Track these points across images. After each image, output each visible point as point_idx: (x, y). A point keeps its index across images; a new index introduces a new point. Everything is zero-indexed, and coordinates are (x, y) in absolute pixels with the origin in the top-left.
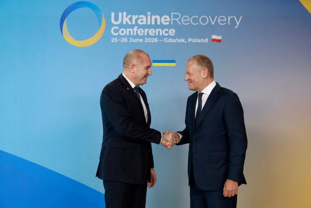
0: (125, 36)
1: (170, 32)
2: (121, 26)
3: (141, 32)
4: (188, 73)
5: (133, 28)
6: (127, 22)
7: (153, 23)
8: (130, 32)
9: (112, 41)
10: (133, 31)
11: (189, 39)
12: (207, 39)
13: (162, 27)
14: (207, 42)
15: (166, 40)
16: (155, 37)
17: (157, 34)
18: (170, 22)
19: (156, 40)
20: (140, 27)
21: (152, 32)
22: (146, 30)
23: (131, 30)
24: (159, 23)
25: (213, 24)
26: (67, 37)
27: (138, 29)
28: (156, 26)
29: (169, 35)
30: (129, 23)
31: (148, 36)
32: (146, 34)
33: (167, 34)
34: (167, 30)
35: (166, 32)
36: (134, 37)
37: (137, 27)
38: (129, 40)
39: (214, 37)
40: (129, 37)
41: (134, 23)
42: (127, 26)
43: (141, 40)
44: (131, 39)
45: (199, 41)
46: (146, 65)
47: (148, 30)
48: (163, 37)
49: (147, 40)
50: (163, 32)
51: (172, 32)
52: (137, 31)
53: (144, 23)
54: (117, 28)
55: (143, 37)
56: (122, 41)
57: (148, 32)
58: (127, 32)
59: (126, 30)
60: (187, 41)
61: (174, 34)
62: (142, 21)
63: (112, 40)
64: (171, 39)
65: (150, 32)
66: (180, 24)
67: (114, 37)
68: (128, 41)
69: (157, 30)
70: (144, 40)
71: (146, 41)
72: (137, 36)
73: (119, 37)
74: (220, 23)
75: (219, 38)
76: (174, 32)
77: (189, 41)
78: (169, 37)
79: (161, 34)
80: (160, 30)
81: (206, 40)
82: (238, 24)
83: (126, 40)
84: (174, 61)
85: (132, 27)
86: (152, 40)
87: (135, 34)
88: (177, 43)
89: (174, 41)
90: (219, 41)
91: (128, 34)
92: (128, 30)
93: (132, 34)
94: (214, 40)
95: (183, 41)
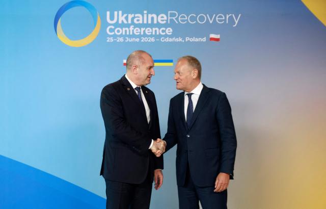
0: (121, 36)
1: (167, 31)
2: (117, 25)
3: (137, 31)
4: (178, 73)
5: (129, 28)
6: (122, 21)
7: (150, 22)
8: (126, 31)
9: (108, 41)
10: (130, 31)
11: (187, 38)
12: (205, 38)
13: (159, 25)
14: (205, 41)
15: (163, 39)
16: (151, 36)
17: (154, 33)
18: (167, 20)
19: (153, 40)
20: (136, 26)
21: (148, 31)
22: (143, 29)
23: (127, 29)
24: (155, 22)
25: (211, 22)
26: (62, 36)
27: (134, 28)
28: (152, 25)
29: (166, 34)
30: (125, 22)
31: (145, 35)
32: (142, 34)
33: (164, 34)
34: (164, 29)
35: (163, 31)
36: (130, 36)
37: (133, 26)
38: (125, 39)
39: (212, 36)
40: (124, 36)
41: (130, 22)
42: (123, 25)
43: (138, 40)
44: (127, 38)
45: (197, 40)
46: (148, 65)
47: (144, 29)
48: (160, 36)
49: (144, 40)
50: (159, 31)
51: (169, 31)
52: (133, 31)
53: (141, 22)
54: (113, 27)
55: (140, 36)
56: (118, 41)
57: (144, 31)
58: (123, 31)
59: (122, 30)
60: (185, 40)
61: (171, 33)
62: (138, 20)
63: (107, 39)
64: (168, 39)
65: (147, 32)
66: (177, 22)
67: (110, 36)
68: (124, 41)
69: (154, 29)
70: (141, 39)
71: (142, 41)
72: (134, 36)
73: (115, 36)
74: (218, 22)
75: (217, 36)
76: (171, 30)
77: (187, 40)
78: (166, 36)
79: (158, 33)
80: (157, 29)
81: (204, 40)
82: (237, 22)
83: (121, 40)
84: (171, 61)
85: (128, 26)
86: (149, 39)
87: (131, 33)
88: (174, 43)
89: (171, 40)
90: (217, 40)
91: (124, 33)
92: (124, 29)
93: (128, 33)
94: (212, 39)
95: (180, 40)
